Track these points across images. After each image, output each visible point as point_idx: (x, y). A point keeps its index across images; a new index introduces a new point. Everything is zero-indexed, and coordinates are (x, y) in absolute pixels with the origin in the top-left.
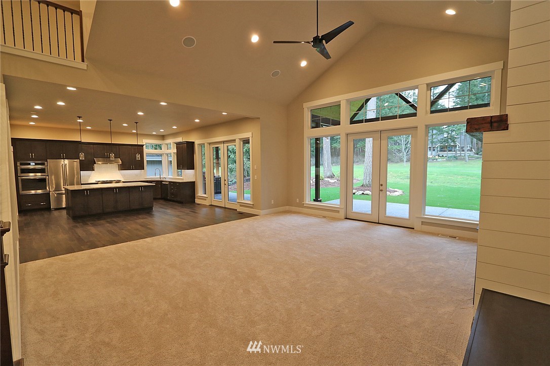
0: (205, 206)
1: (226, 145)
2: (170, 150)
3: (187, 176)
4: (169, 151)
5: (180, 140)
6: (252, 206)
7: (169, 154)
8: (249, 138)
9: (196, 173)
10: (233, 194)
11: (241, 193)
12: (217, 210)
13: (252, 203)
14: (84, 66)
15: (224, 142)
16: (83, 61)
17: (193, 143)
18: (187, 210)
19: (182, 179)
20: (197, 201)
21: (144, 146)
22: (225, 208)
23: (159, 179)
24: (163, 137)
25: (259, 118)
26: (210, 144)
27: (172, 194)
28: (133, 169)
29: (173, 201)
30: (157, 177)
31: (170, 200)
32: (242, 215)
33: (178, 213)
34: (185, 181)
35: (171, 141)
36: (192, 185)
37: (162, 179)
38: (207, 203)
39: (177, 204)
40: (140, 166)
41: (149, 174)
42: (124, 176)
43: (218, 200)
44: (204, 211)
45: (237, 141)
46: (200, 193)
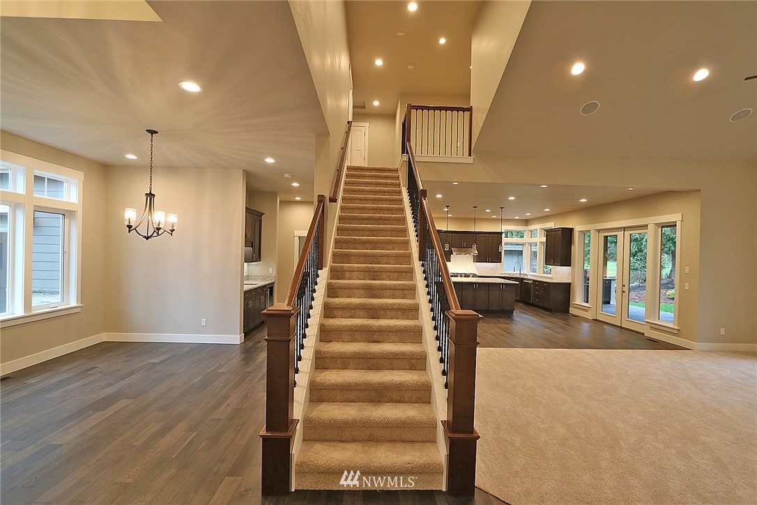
0: (586, 320)
1: (627, 233)
2: (535, 238)
3: (559, 274)
4: (533, 240)
5: (551, 225)
6: (676, 332)
7: (534, 243)
8: (676, 222)
9: (573, 271)
10: (637, 309)
11: (654, 308)
12: (606, 327)
13: (676, 328)
14: (470, 160)
15: (624, 229)
16: (470, 155)
17: (571, 230)
18: (561, 322)
19: (552, 278)
20: (572, 311)
21: (503, 235)
22: (621, 327)
23: (518, 276)
24: (526, 222)
25: (700, 190)
26: (599, 231)
27: (537, 297)
28: (489, 262)
29: (537, 306)
30: (516, 273)
31: (533, 305)
32: (654, 344)
33: (548, 324)
34: (554, 281)
35: (537, 227)
36: (566, 288)
37: (522, 276)
38: (589, 316)
39: (542, 311)
40: (496, 258)
41: (507, 268)
42: (478, 269)
43: (609, 314)
44: (586, 327)
45: (651, 227)
46: (578, 299)
